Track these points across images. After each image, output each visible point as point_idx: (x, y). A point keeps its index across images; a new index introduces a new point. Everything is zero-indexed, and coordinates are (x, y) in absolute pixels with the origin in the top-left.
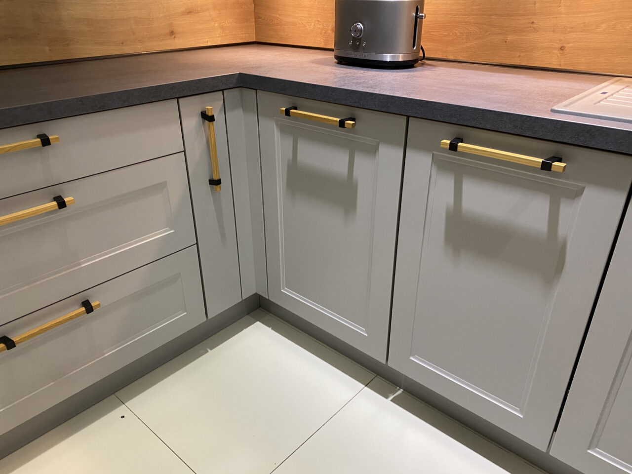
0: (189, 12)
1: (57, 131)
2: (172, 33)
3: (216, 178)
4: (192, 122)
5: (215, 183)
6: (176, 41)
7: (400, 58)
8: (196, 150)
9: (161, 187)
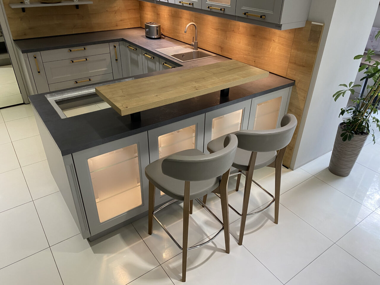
0: (121, 20)
1: (87, 47)
2: (117, 25)
3: (116, 59)
4: (112, 47)
5: (116, 60)
6: (118, 27)
7: (156, 37)
8: (113, 53)
9: (105, 59)
